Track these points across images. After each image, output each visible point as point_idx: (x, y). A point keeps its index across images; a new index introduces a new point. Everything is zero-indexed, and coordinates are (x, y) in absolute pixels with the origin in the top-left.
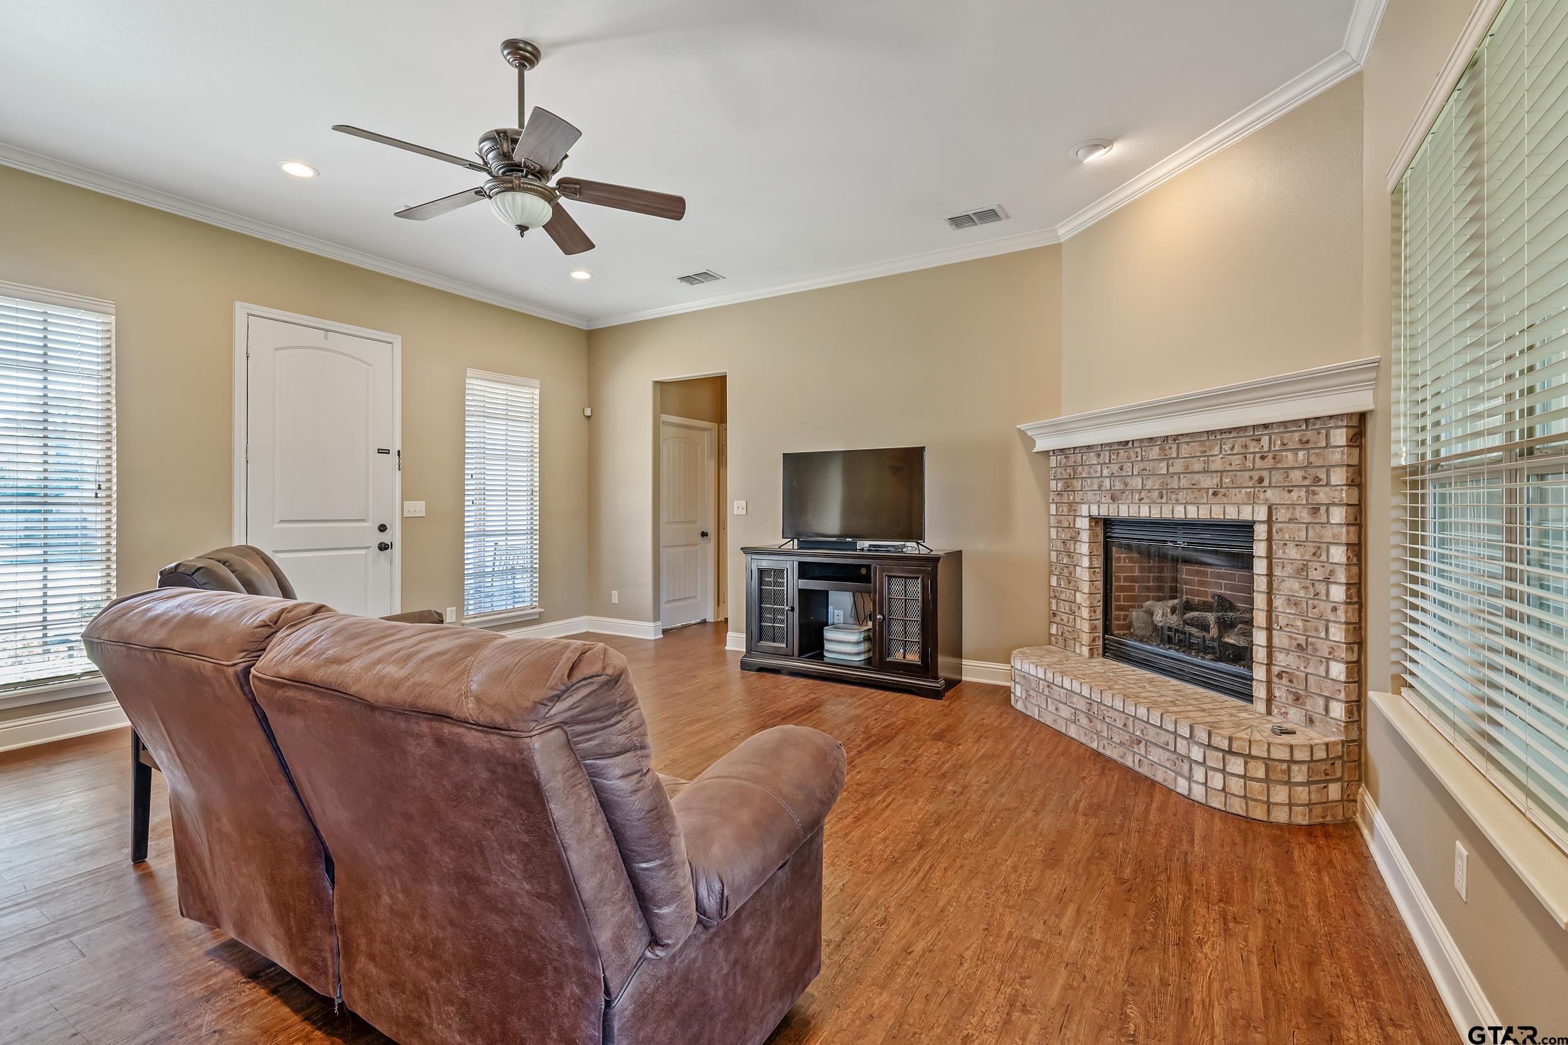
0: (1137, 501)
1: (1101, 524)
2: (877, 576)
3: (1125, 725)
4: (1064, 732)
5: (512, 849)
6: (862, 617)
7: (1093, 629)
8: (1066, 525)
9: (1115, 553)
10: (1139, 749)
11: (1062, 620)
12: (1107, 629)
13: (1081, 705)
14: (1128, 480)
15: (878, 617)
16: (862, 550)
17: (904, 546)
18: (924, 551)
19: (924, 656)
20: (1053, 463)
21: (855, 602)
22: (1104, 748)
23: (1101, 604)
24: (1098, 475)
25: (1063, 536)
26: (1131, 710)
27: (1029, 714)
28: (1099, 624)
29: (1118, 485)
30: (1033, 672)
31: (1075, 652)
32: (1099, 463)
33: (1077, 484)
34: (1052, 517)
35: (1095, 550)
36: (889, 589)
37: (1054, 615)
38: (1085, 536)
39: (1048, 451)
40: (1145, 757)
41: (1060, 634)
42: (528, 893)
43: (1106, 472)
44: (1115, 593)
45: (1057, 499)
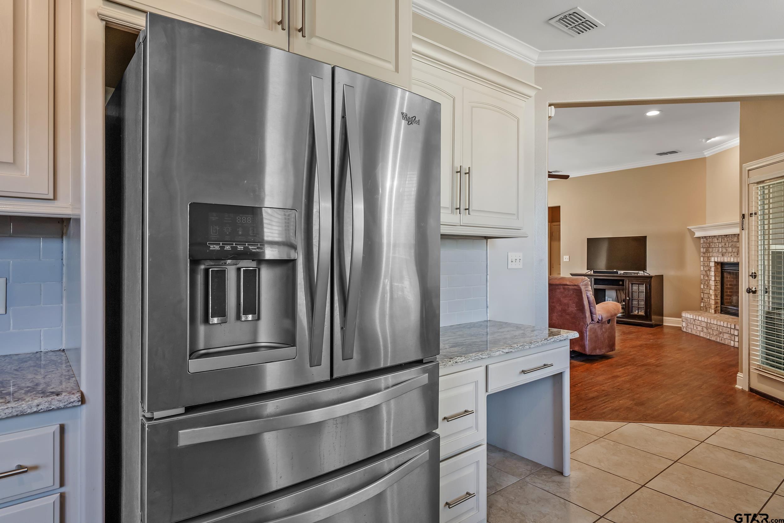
0: (730, 256)
1: (720, 264)
2: (627, 282)
3: (717, 329)
4: (699, 335)
5: (574, 303)
6: (620, 301)
7: (716, 303)
8: (706, 265)
9: (725, 274)
10: (721, 335)
11: (705, 301)
12: (722, 303)
13: (704, 325)
14: (727, 248)
15: (627, 298)
16: (621, 274)
17: (638, 273)
18: (646, 274)
19: (646, 312)
20: (702, 242)
21: (617, 295)
22: (711, 338)
23: (720, 294)
24: (718, 246)
25: (705, 269)
26: (719, 324)
27: (688, 332)
28: (719, 301)
29: (724, 251)
30: (689, 317)
31: (709, 312)
32: (718, 242)
33: (711, 250)
34: (701, 262)
35: (717, 274)
36: (632, 288)
37: (702, 299)
38: (713, 269)
39: (700, 237)
40: (723, 337)
41: (704, 306)
42: (576, 310)
43: (720, 246)
44: (725, 290)
45: (703, 255)
